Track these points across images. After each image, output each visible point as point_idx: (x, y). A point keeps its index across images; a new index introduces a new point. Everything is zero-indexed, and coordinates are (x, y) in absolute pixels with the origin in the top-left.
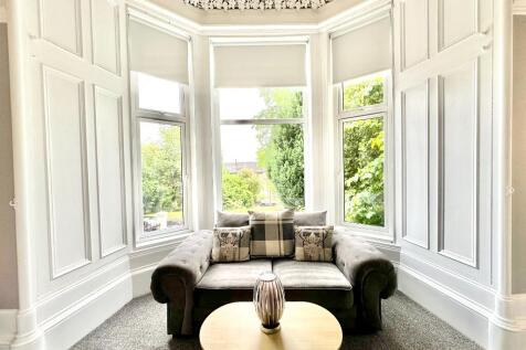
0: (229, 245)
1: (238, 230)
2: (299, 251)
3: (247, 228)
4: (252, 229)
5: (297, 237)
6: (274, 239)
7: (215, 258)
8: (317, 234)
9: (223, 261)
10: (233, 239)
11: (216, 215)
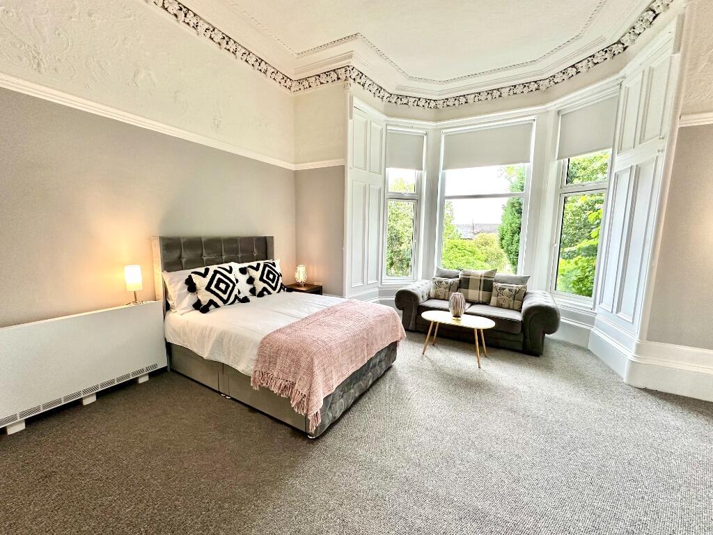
0: (442, 289)
1: (450, 280)
2: (494, 300)
3: (457, 280)
4: (460, 281)
5: (494, 291)
6: (475, 289)
7: (431, 296)
8: (510, 290)
9: (437, 298)
10: (445, 285)
11: (436, 269)
